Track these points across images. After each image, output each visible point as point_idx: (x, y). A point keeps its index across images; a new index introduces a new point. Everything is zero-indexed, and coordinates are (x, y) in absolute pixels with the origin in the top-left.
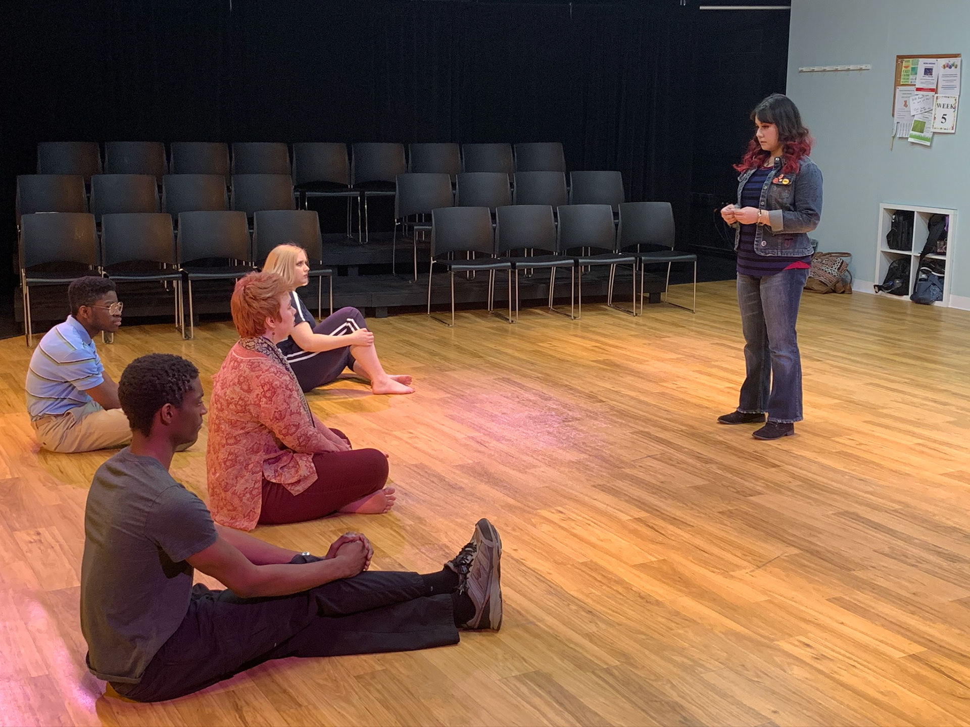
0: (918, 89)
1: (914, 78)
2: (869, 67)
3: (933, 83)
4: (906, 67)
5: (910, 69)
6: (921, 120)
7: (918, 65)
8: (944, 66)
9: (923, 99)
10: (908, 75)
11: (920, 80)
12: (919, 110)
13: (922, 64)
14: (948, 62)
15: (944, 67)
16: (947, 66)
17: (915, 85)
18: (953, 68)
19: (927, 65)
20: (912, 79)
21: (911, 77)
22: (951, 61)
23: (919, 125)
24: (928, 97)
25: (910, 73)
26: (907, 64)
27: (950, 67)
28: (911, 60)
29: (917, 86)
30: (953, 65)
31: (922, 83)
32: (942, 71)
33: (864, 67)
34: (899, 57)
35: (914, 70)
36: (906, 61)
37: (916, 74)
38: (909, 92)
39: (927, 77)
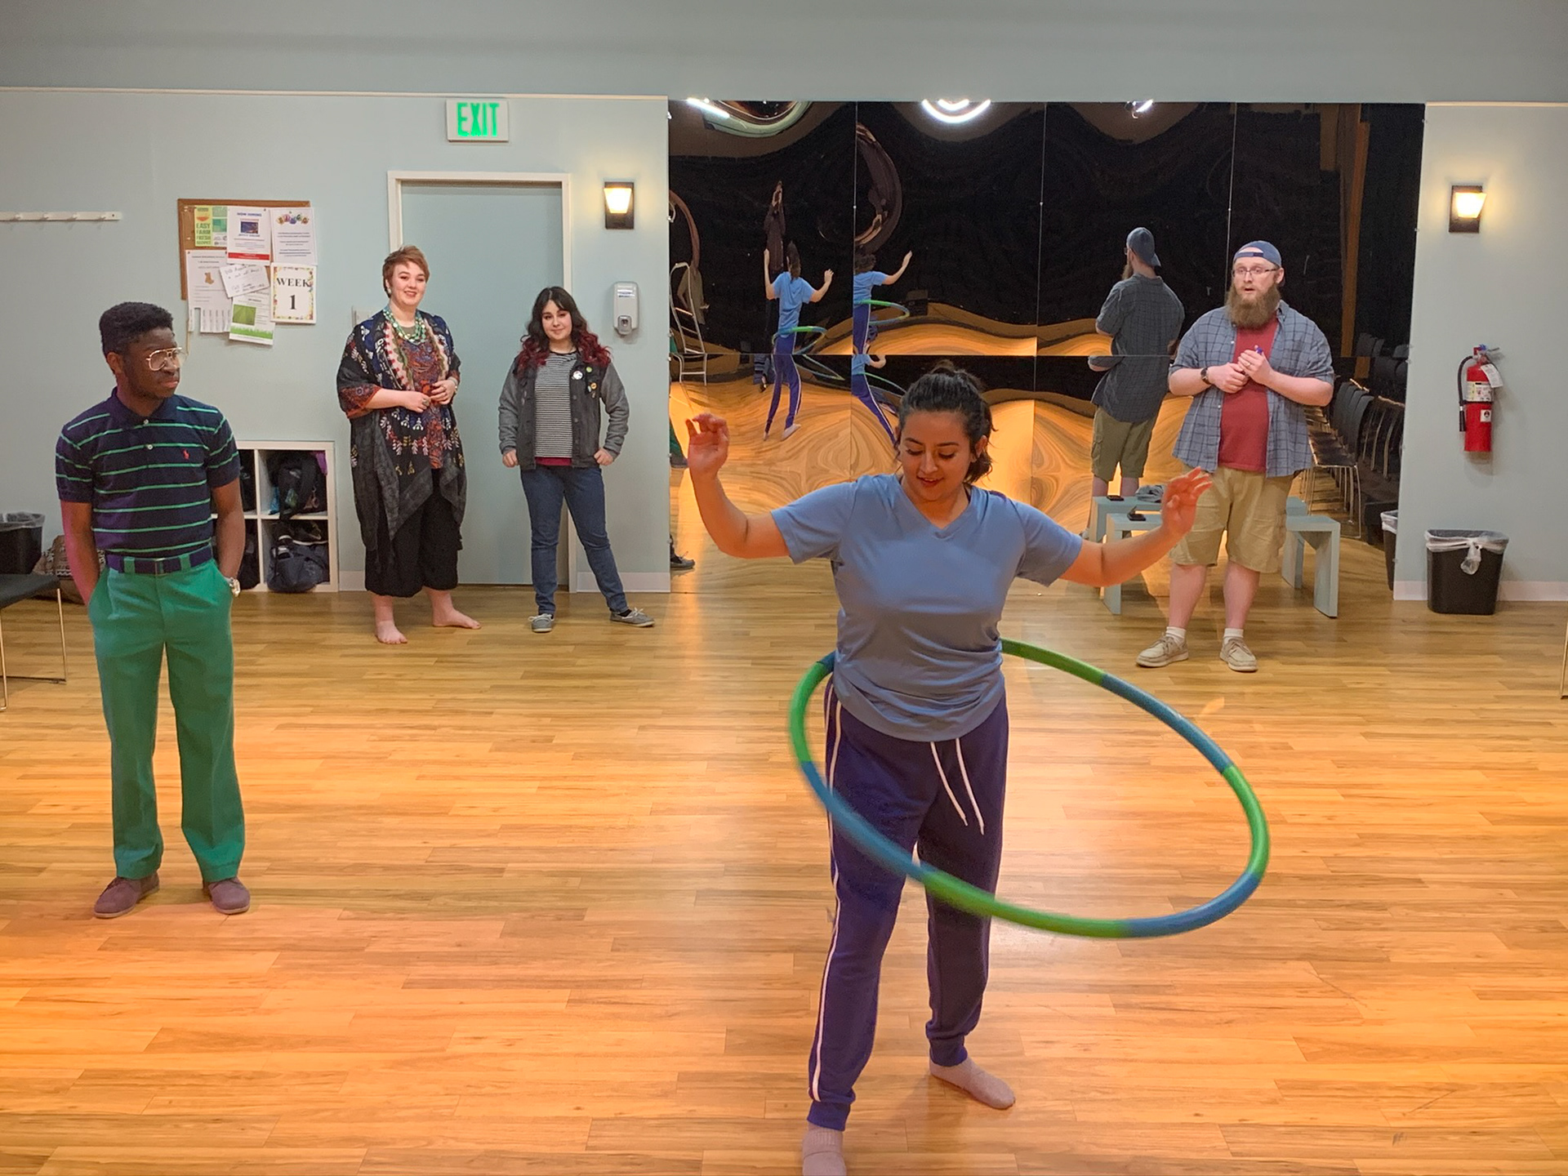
0: (232, 255)
1: (221, 236)
2: (118, 216)
3: (263, 246)
4: (202, 219)
5: (210, 221)
6: (245, 304)
7: (226, 216)
8: (280, 219)
9: (244, 271)
10: (209, 232)
11: (234, 239)
12: (241, 289)
13: (234, 216)
14: (287, 213)
15: (281, 221)
16: (287, 220)
17: (225, 248)
18: (298, 223)
19: (244, 217)
20: (216, 239)
21: (214, 235)
22: (294, 212)
23: (244, 314)
24: (254, 268)
25: (211, 229)
26: (203, 214)
27: (293, 222)
28: (210, 207)
29: (229, 251)
30: (298, 218)
31: (238, 245)
32: (278, 228)
33: (107, 216)
34: (182, 203)
35: (220, 225)
36: (199, 210)
37: (225, 230)
38: (213, 260)
39: (248, 236)
